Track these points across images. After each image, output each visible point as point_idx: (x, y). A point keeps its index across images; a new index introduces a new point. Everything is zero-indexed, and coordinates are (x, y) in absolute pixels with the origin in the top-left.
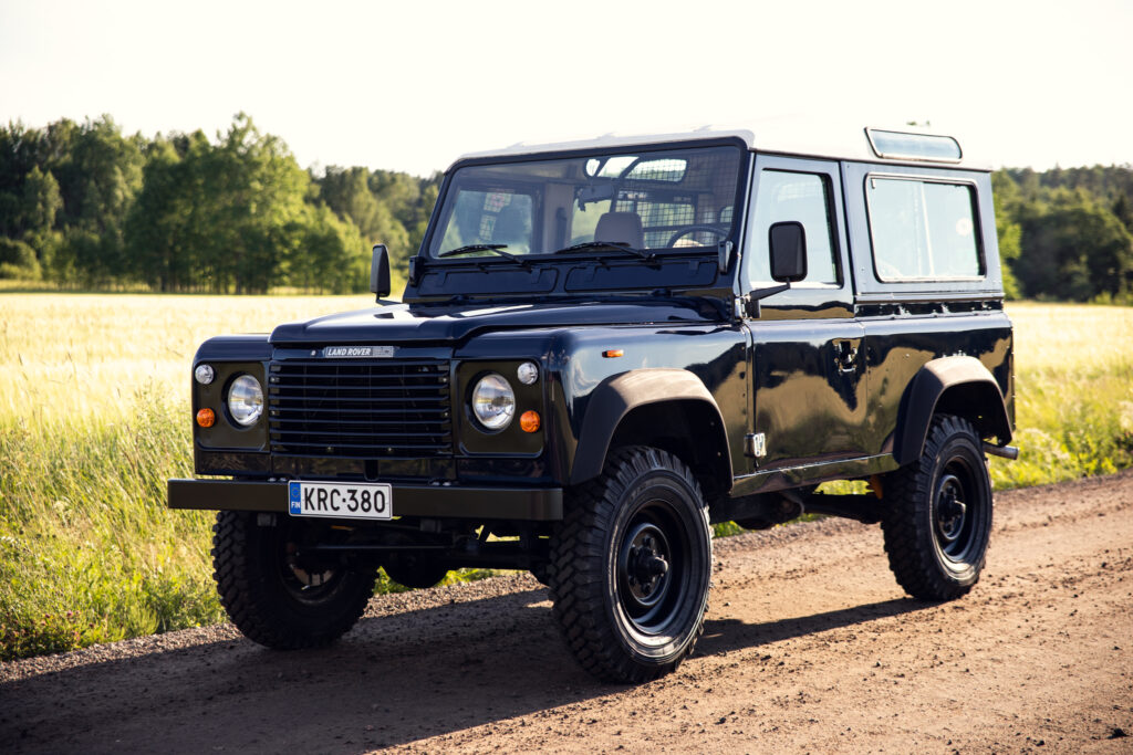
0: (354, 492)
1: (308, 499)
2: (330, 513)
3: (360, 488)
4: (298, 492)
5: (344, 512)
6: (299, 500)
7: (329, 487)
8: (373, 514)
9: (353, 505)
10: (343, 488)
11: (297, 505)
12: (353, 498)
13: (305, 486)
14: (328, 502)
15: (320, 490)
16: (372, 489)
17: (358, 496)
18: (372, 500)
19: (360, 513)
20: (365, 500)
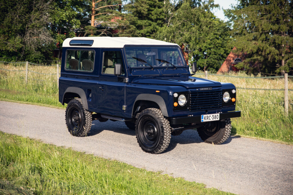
0: (213, 116)
1: (205, 118)
2: (209, 120)
3: (214, 115)
4: (203, 117)
5: (211, 120)
6: (203, 119)
7: (209, 115)
8: (216, 120)
9: (213, 118)
10: (211, 115)
11: (203, 120)
12: (213, 117)
13: (204, 116)
14: (209, 118)
15: (207, 116)
16: (216, 114)
17: (214, 117)
18: (216, 117)
19: (214, 120)
20: (215, 117)
